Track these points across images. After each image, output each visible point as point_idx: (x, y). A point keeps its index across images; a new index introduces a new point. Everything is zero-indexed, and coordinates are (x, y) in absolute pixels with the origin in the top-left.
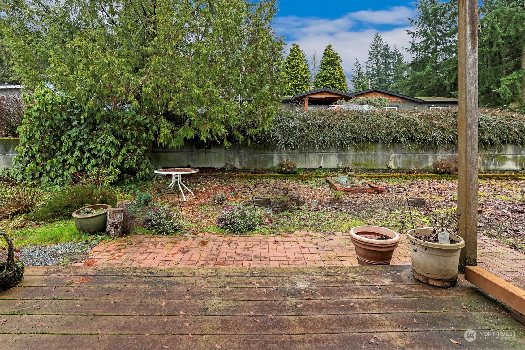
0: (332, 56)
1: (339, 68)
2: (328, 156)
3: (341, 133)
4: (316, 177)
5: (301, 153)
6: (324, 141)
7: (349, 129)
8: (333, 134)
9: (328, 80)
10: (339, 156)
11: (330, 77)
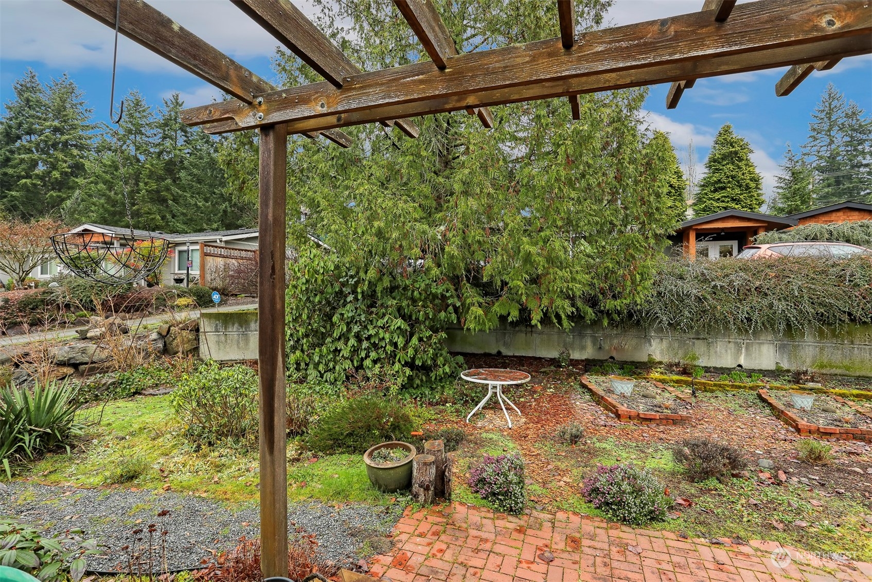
0: (731, 145)
1: (746, 165)
2: (755, 347)
3: (788, 305)
4: (733, 386)
5: (698, 339)
6: (749, 320)
7: (806, 298)
8: (771, 306)
9: (724, 188)
10: (782, 348)
11: (729, 182)
